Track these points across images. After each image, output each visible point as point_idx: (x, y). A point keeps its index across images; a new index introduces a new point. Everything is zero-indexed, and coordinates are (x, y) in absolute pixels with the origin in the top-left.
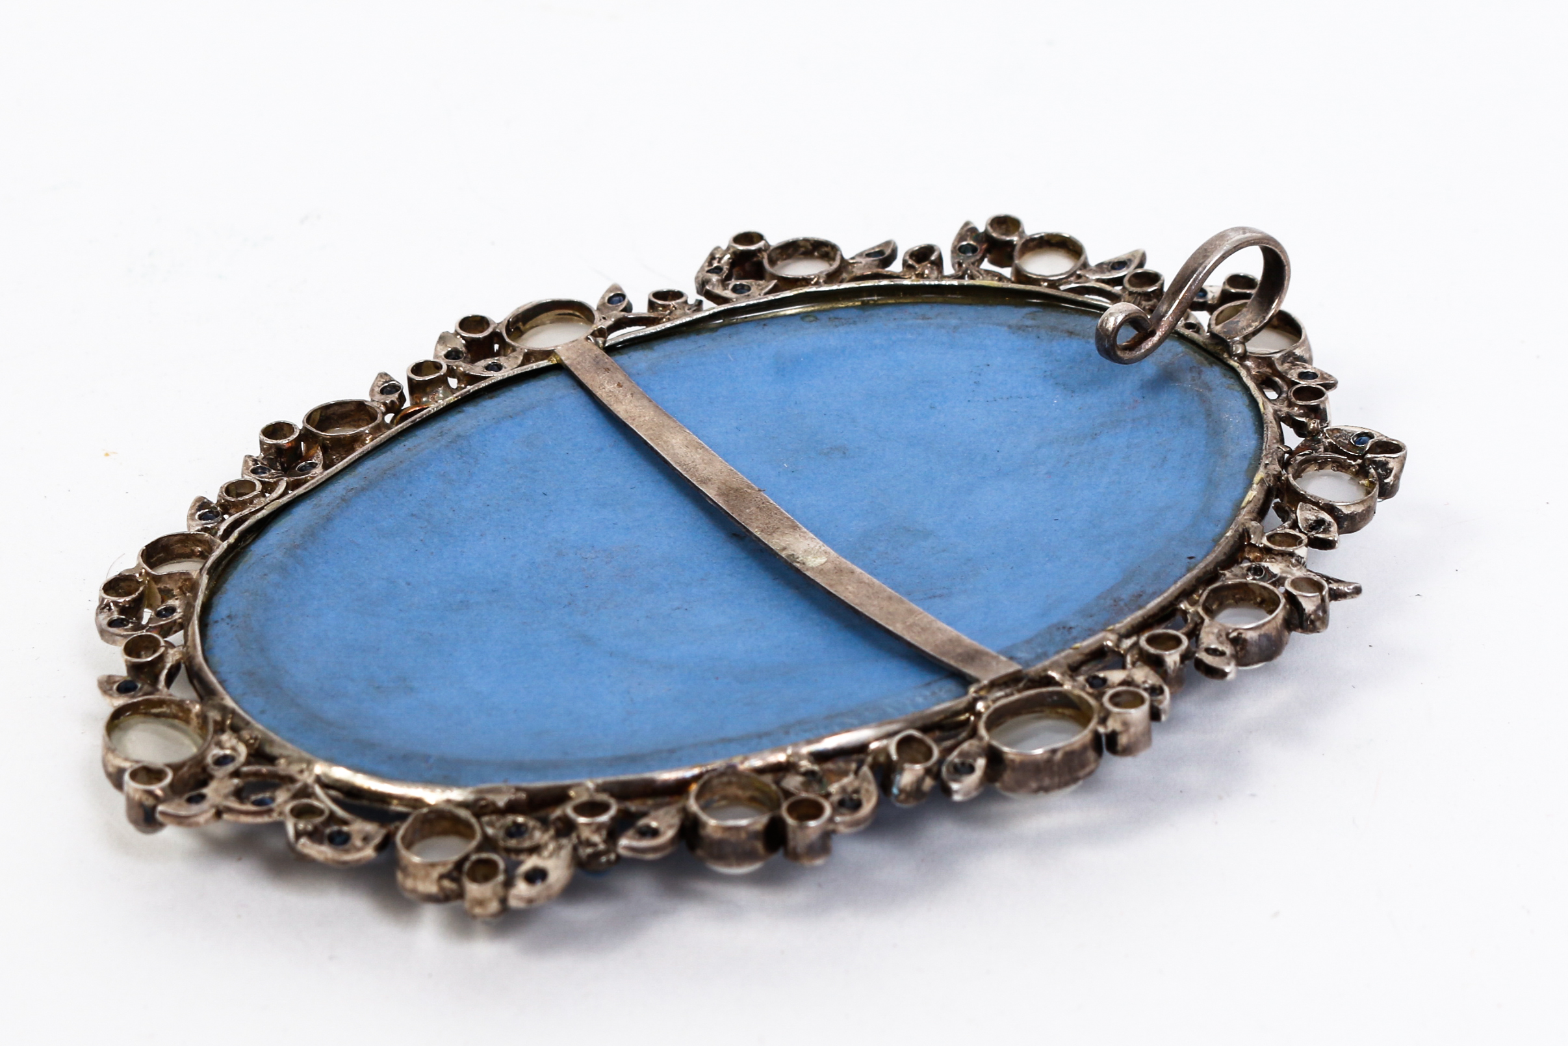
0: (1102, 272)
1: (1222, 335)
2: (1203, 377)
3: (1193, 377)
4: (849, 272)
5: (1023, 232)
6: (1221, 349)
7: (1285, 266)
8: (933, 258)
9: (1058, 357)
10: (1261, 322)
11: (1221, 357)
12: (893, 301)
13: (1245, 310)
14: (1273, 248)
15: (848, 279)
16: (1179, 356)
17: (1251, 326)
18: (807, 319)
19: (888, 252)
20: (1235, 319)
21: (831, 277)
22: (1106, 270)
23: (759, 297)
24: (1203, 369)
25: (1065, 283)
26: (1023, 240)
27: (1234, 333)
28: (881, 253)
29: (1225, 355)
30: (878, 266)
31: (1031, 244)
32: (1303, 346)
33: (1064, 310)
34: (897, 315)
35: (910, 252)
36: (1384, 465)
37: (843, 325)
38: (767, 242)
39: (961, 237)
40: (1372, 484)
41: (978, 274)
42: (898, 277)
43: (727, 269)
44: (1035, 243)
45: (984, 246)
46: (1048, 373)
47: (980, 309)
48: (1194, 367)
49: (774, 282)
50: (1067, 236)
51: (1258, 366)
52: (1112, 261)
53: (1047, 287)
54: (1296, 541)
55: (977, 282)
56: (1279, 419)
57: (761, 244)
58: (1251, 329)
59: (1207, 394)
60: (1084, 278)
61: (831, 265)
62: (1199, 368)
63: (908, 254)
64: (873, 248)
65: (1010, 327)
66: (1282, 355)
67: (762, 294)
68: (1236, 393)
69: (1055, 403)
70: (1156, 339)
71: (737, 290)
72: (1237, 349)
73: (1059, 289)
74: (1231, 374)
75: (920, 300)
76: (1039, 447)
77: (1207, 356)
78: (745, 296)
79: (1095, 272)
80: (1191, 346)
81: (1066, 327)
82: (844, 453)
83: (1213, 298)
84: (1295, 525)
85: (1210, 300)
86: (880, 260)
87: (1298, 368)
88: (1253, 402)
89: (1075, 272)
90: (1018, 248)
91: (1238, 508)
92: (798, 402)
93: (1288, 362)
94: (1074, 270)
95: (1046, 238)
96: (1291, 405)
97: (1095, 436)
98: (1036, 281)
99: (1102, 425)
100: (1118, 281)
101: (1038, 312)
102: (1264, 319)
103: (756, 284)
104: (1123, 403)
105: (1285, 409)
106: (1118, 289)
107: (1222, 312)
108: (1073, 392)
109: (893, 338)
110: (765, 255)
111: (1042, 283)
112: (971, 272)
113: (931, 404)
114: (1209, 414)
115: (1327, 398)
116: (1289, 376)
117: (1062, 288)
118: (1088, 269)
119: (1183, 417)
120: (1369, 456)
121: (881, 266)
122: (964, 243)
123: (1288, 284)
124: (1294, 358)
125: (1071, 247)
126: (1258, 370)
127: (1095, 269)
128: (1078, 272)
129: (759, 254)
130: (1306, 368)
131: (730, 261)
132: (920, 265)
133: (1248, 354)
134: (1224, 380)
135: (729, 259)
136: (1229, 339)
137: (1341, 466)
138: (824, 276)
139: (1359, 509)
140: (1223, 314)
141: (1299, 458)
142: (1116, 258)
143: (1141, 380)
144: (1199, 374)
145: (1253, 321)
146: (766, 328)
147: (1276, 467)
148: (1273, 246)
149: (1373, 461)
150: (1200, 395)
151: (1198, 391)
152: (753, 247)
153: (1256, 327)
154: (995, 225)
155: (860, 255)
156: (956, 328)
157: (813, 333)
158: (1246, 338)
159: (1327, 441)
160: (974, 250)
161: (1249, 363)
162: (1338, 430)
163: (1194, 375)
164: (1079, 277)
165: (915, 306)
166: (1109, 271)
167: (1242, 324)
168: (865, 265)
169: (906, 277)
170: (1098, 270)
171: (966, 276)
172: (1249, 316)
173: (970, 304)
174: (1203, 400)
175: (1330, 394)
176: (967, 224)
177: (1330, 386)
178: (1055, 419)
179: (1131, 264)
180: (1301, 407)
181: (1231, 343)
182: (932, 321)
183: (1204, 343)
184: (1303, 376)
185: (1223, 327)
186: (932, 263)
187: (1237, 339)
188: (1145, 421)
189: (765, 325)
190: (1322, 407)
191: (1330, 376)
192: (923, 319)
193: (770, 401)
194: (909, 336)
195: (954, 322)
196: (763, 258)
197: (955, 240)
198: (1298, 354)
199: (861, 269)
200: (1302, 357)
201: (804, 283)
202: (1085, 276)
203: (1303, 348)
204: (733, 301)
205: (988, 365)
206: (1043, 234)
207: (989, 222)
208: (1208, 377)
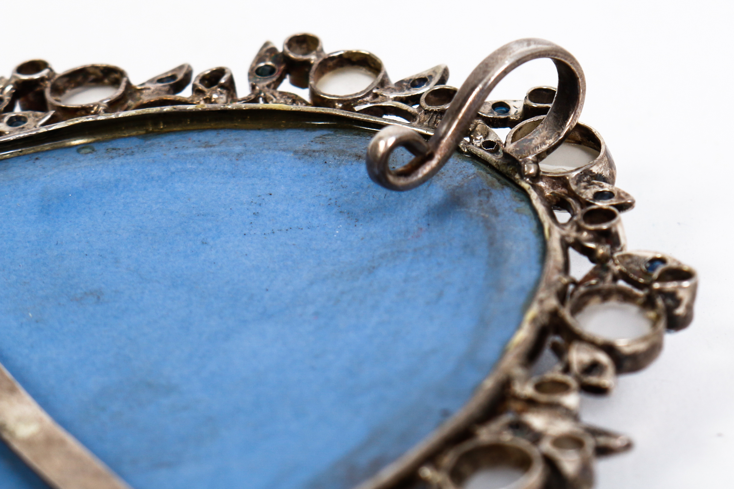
0: (401, 90)
1: (514, 155)
2: (491, 201)
3: (481, 201)
4: (133, 99)
5: (322, 50)
6: (513, 170)
7: (578, 78)
8: (223, 81)
9: (345, 184)
10: (556, 138)
11: (513, 178)
12: (179, 129)
13: (540, 126)
14: (563, 60)
15: (133, 107)
16: (470, 178)
17: (545, 144)
18: (83, 151)
19: (180, 76)
20: (529, 137)
21: (113, 105)
22: (405, 88)
23: (34, 129)
24: (493, 192)
25: (361, 103)
26: (321, 59)
27: (526, 151)
28: (173, 77)
29: (517, 176)
30: (168, 92)
31: (331, 64)
32: (601, 163)
33: (356, 132)
34: (179, 144)
35: (201, 75)
36: (672, 296)
37: (119, 156)
38: (51, 70)
39: (260, 58)
40: (658, 318)
41: (272, 97)
42: (186, 103)
43: (8, 100)
44: (335, 61)
45: (282, 67)
46: (333, 201)
47: (268, 134)
48: (484, 190)
49: (52, 113)
50: (367, 53)
51: (553, 186)
52: (413, 78)
53: (341, 109)
54: (564, 387)
55: (271, 105)
56: (565, 245)
57: (44, 73)
58: (545, 147)
59: (493, 219)
60: (380, 97)
61: (116, 93)
62: (488, 190)
63: (199, 78)
64: (167, 73)
65: (296, 152)
66: (578, 174)
67: (38, 126)
68: (524, 218)
69: (337, 234)
70: (434, 163)
71: (14, 122)
72: (529, 168)
73: (354, 111)
74: (522, 196)
75: (209, 127)
76: (312, 283)
77: (500, 177)
78: (20, 128)
79: (393, 90)
80: (484, 166)
81: (355, 150)
82: (98, 298)
83: (516, 114)
84: (567, 369)
85: (512, 116)
86: (171, 86)
87: (594, 188)
88: (540, 226)
89: (371, 91)
90: (314, 68)
91: (503, 352)
92: (59, 242)
93: (584, 182)
94: (371, 89)
95: (346, 57)
96: (580, 229)
97: (372, 270)
98: (329, 103)
99: (382, 257)
100: (415, 100)
101: (329, 135)
102: (559, 136)
103: (33, 115)
104: (408, 232)
105: (574, 234)
106: (414, 108)
107: (520, 129)
108: (357, 220)
109: (173, 169)
110: (48, 84)
111: (337, 104)
112: (265, 95)
113: (204, 239)
114: (492, 242)
115: (619, 221)
116: (584, 197)
117: (357, 108)
118: (386, 87)
119: (466, 246)
120: (657, 286)
121: (172, 91)
122: (262, 64)
123: (584, 98)
124: (591, 177)
125: (372, 65)
126: (552, 191)
127: (394, 87)
128: (374, 91)
129: (42, 84)
130: (602, 187)
131: (14, 91)
132: (209, 89)
133: (541, 173)
134: (514, 203)
135: (12, 89)
136: (520, 158)
137: (626, 297)
138: (106, 105)
139: (641, 347)
140: (521, 131)
141: (582, 289)
142: (417, 75)
143: (428, 206)
144: (488, 197)
145: (547, 138)
146: (38, 162)
147: (553, 302)
148: (562, 57)
149: (660, 292)
150: (486, 221)
151: (483, 217)
152: (36, 76)
153: (550, 145)
154: (294, 45)
155: (151, 81)
156: (239, 155)
157: (85, 167)
158: (540, 157)
159: (616, 269)
160: (271, 71)
161: (542, 184)
162: (629, 256)
163: (481, 199)
164: (376, 96)
165: (201, 134)
166: (409, 89)
167: (537, 141)
168: (153, 92)
169: (195, 103)
170: (397, 88)
171: (261, 99)
172: (544, 133)
173: (259, 129)
174: (488, 226)
175: (623, 216)
176: (266, 44)
177: (624, 207)
178: (334, 251)
179: (431, 81)
180: (589, 231)
181: (522, 163)
182: (217, 149)
183: (497, 163)
184: (599, 196)
185: (515, 146)
186: (222, 86)
187: (530, 158)
188: (427, 252)
189: (37, 159)
190: (613, 230)
191: (627, 195)
192: (205, 147)
193: (29, 242)
194: (189, 166)
195: (238, 148)
196: (46, 87)
197: (254, 62)
198: (596, 173)
199: (149, 95)
200: (601, 175)
201: (83, 113)
202: (382, 95)
203: (600, 166)
204: (6, 134)
205: (271, 194)
206: (342, 53)
207: (287, 41)
208: (496, 201)
